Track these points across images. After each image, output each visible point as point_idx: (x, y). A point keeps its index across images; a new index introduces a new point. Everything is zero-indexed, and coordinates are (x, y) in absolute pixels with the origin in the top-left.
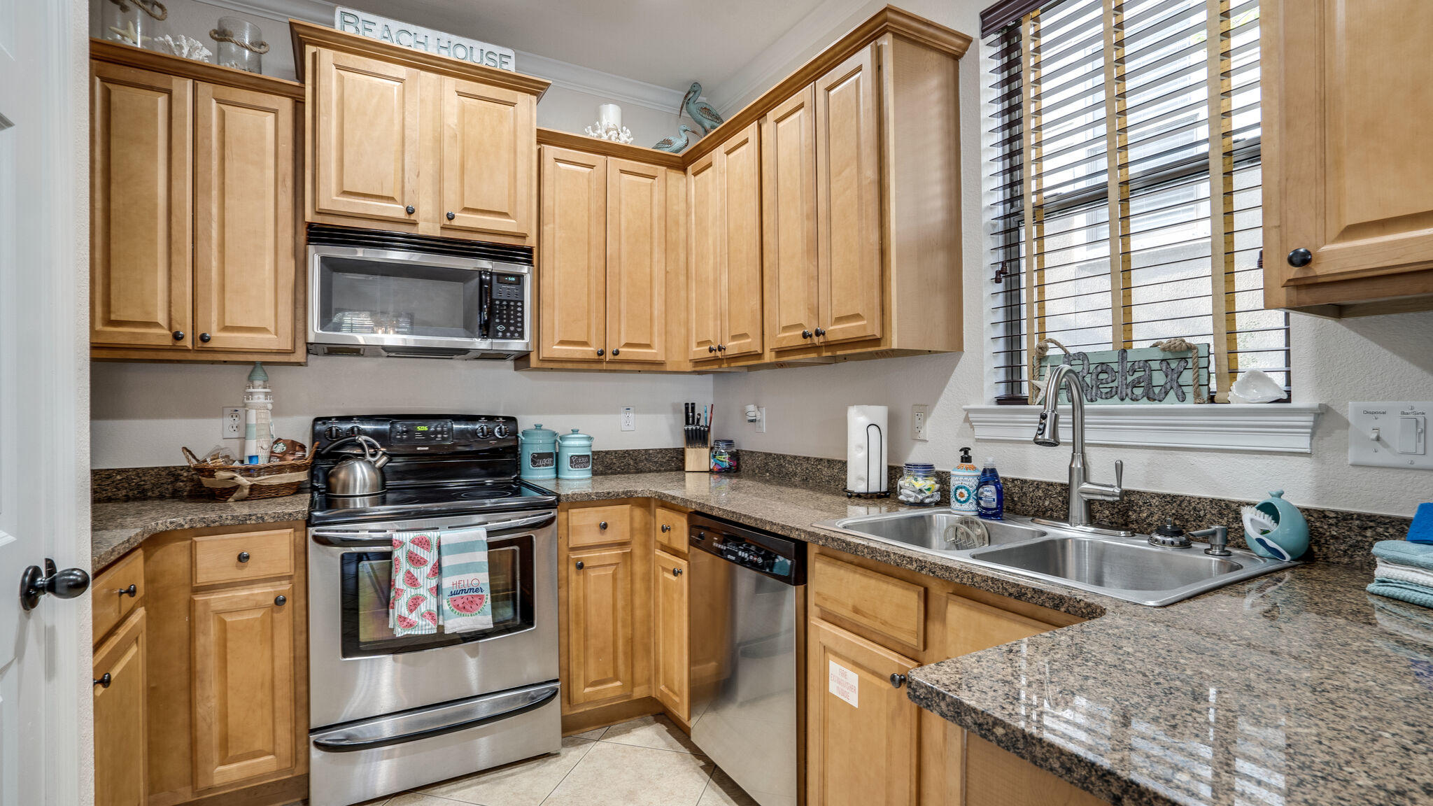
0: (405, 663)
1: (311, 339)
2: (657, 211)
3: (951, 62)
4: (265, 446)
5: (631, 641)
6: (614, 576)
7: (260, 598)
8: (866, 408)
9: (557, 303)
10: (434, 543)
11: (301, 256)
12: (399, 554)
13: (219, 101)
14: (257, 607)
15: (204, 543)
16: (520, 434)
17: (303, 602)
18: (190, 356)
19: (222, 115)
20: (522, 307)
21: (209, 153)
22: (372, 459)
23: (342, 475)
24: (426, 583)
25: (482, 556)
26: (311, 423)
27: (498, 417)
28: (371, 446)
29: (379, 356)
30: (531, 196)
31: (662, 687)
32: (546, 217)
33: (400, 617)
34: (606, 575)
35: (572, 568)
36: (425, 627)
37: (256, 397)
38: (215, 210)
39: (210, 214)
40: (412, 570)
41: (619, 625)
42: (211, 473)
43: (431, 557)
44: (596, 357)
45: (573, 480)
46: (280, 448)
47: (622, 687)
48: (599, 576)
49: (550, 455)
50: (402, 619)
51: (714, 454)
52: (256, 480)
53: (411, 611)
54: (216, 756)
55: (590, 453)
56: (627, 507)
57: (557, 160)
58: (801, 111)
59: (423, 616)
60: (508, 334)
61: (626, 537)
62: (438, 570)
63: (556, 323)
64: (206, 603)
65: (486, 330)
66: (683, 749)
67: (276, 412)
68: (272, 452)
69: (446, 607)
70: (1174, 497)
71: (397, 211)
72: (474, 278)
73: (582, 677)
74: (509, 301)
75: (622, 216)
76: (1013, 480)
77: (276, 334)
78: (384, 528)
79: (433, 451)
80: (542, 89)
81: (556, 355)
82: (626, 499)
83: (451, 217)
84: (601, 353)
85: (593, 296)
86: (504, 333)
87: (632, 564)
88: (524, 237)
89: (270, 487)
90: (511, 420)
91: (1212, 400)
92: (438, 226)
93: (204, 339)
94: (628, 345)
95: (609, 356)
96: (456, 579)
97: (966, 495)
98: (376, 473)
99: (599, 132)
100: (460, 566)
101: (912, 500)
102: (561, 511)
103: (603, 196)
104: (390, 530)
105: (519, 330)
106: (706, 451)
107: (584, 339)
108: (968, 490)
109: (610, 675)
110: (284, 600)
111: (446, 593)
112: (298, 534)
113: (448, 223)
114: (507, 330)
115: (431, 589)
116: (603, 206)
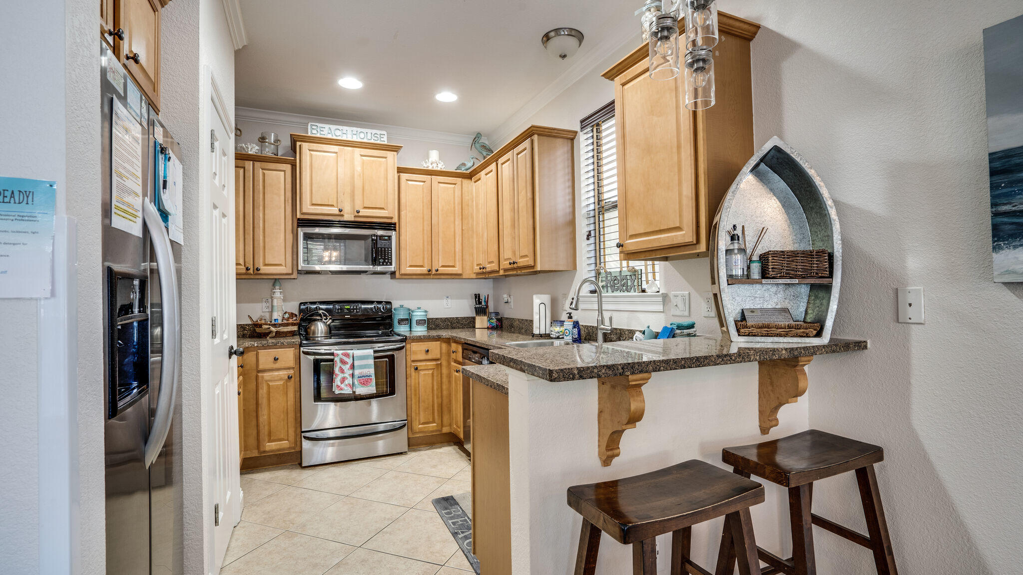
0: (340, 407)
1: (300, 269)
2: (458, 200)
3: (569, 141)
4: (280, 315)
5: (441, 406)
6: (433, 374)
7: (282, 376)
8: (539, 295)
9: (408, 248)
10: (351, 355)
11: (295, 232)
12: (337, 359)
13: (263, 169)
14: (281, 379)
15: (262, 352)
16: (393, 310)
17: (299, 379)
18: (252, 277)
19: (264, 174)
20: (391, 250)
21: (259, 192)
22: (326, 321)
23: (312, 328)
24: (348, 372)
25: (371, 362)
26: (298, 305)
27: (382, 302)
28: (325, 315)
29: (328, 274)
30: (395, 199)
31: (455, 426)
32: (402, 207)
33: (337, 385)
34: (429, 374)
35: (413, 370)
36: (347, 391)
37: (276, 293)
38: (261, 215)
39: (260, 217)
40: (342, 366)
41: (435, 397)
42: (260, 326)
43: (350, 361)
44: (427, 273)
45: (418, 331)
46: (287, 316)
47: (437, 426)
48: (425, 374)
49: (407, 320)
50: (338, 386)
51: (490, 319)
52: (278, 329)
53: (342, 383)
54: (267, 440)
55: (426, 319)
56: (438, 343)
57: (407, 180)
58: (509, 162)
59: (346, 385)
60: (385, 263)
61: (438, 356)
62: (353, 367)
63: (408, 256)
64: (263, 377)
65: (375, 262)
66: (462, 454)
67: (285, 300)
68: (283, 318)
69: (356, 383)
70: (631, 330)
71: (335, 210)
72: (369, 238)
73: (418, 420)
74: (385, 248)
75: (440, 204)
76: (590, 326)
77: (285, 267)
78: (331, 349)
79: (352, 318)
80: (399, 149)
81: (408, 272)
82: (438, 339)
83: (358, 212)
84: (429, 271)
85: (426, 244)
86: (383, 263)
87: (441, 369)
88: (392, 218)
89: (283, 332)
90: (389, 303)
91: (644, 291)
92: (353, 216)
93: (258, 269)
94: (443, 266)
95: (434, 272)
96: (360, 371)
97: (568, 332)
98: (327, 327)
99: (428, 164)
100: (362, 365)
101: (554, 336)
102: (408, 344)
103: (430, 195)
104: (333, 349)
105: (390, 261)
106: (485, 318)
107: (421, 264)
108: (569, 331)
109: (431, 420)
110: (291, 377)
111: (356, 377)
112: (296, 350)
113: (357, 214)
114: (384, 261)
115: (350, 375)
116: (430, 200)
